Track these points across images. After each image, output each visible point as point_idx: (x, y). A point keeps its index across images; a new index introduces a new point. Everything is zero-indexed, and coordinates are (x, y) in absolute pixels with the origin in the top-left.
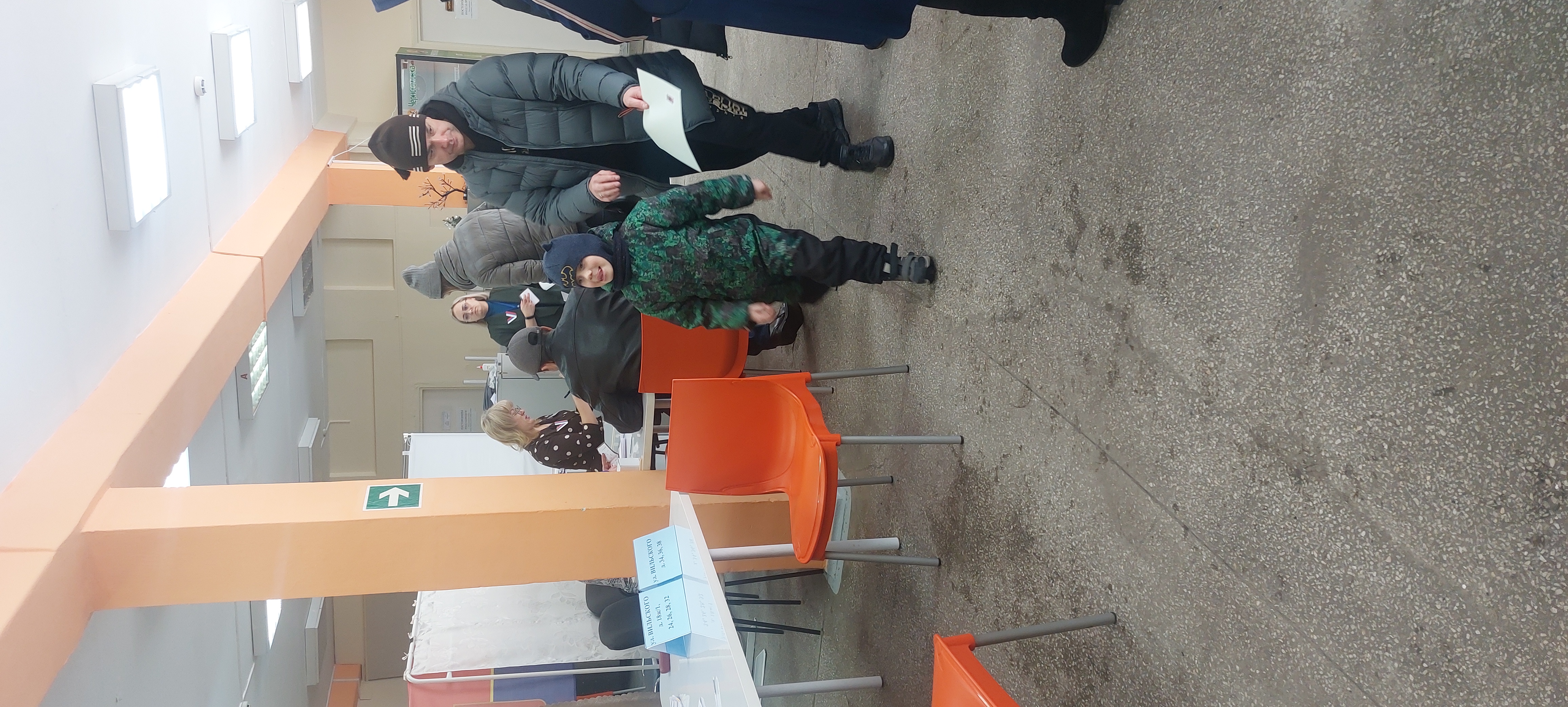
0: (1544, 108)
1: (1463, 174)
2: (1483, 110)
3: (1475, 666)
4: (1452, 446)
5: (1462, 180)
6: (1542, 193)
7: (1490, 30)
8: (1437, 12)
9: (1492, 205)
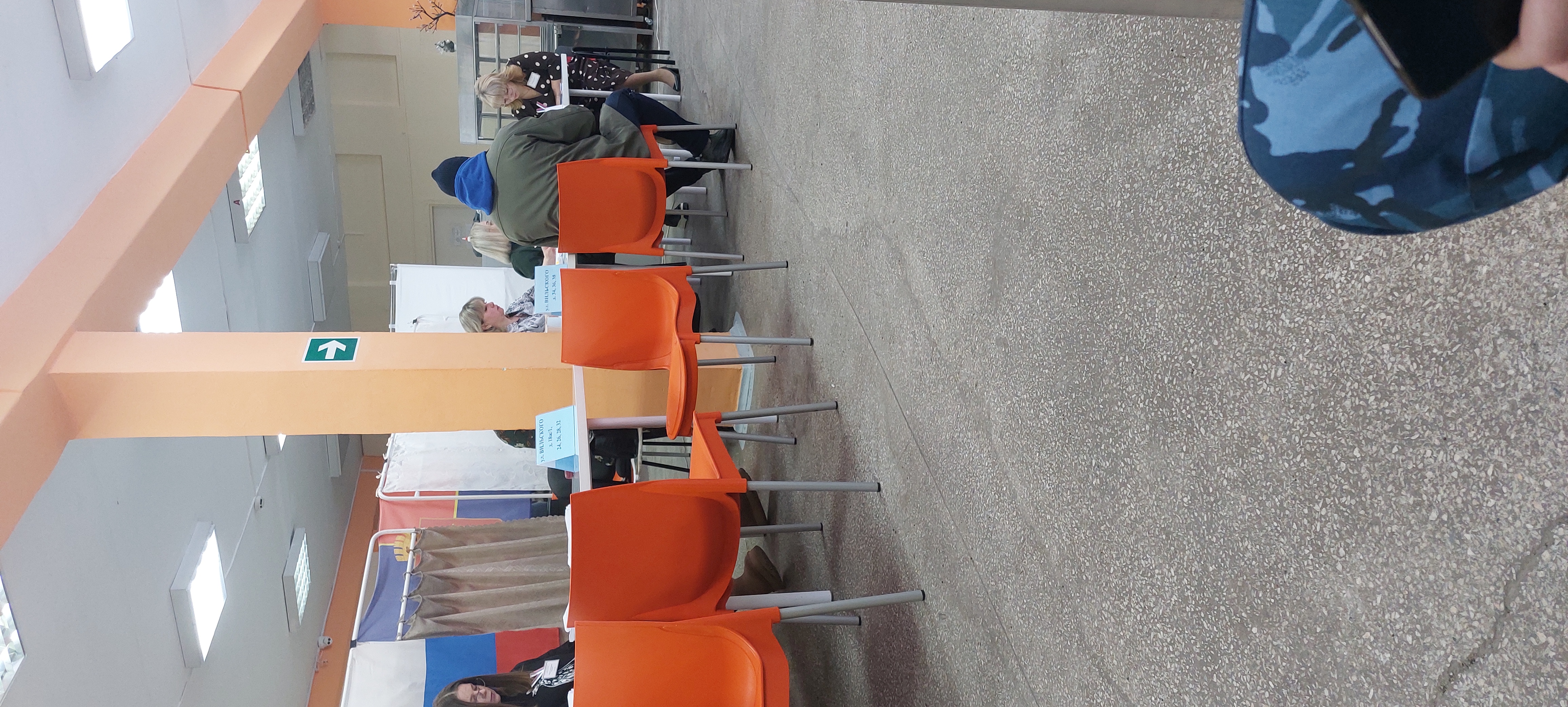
0: (1120, 165)
1: (1076, 206)
2: (1092, 154)
3: (1047, 609)
4: (1050, 433)
5: (1075, 211)
6: (1111, 239)
7: (1102, 83)
8: (1078, 53)
9: (1087, 240)
